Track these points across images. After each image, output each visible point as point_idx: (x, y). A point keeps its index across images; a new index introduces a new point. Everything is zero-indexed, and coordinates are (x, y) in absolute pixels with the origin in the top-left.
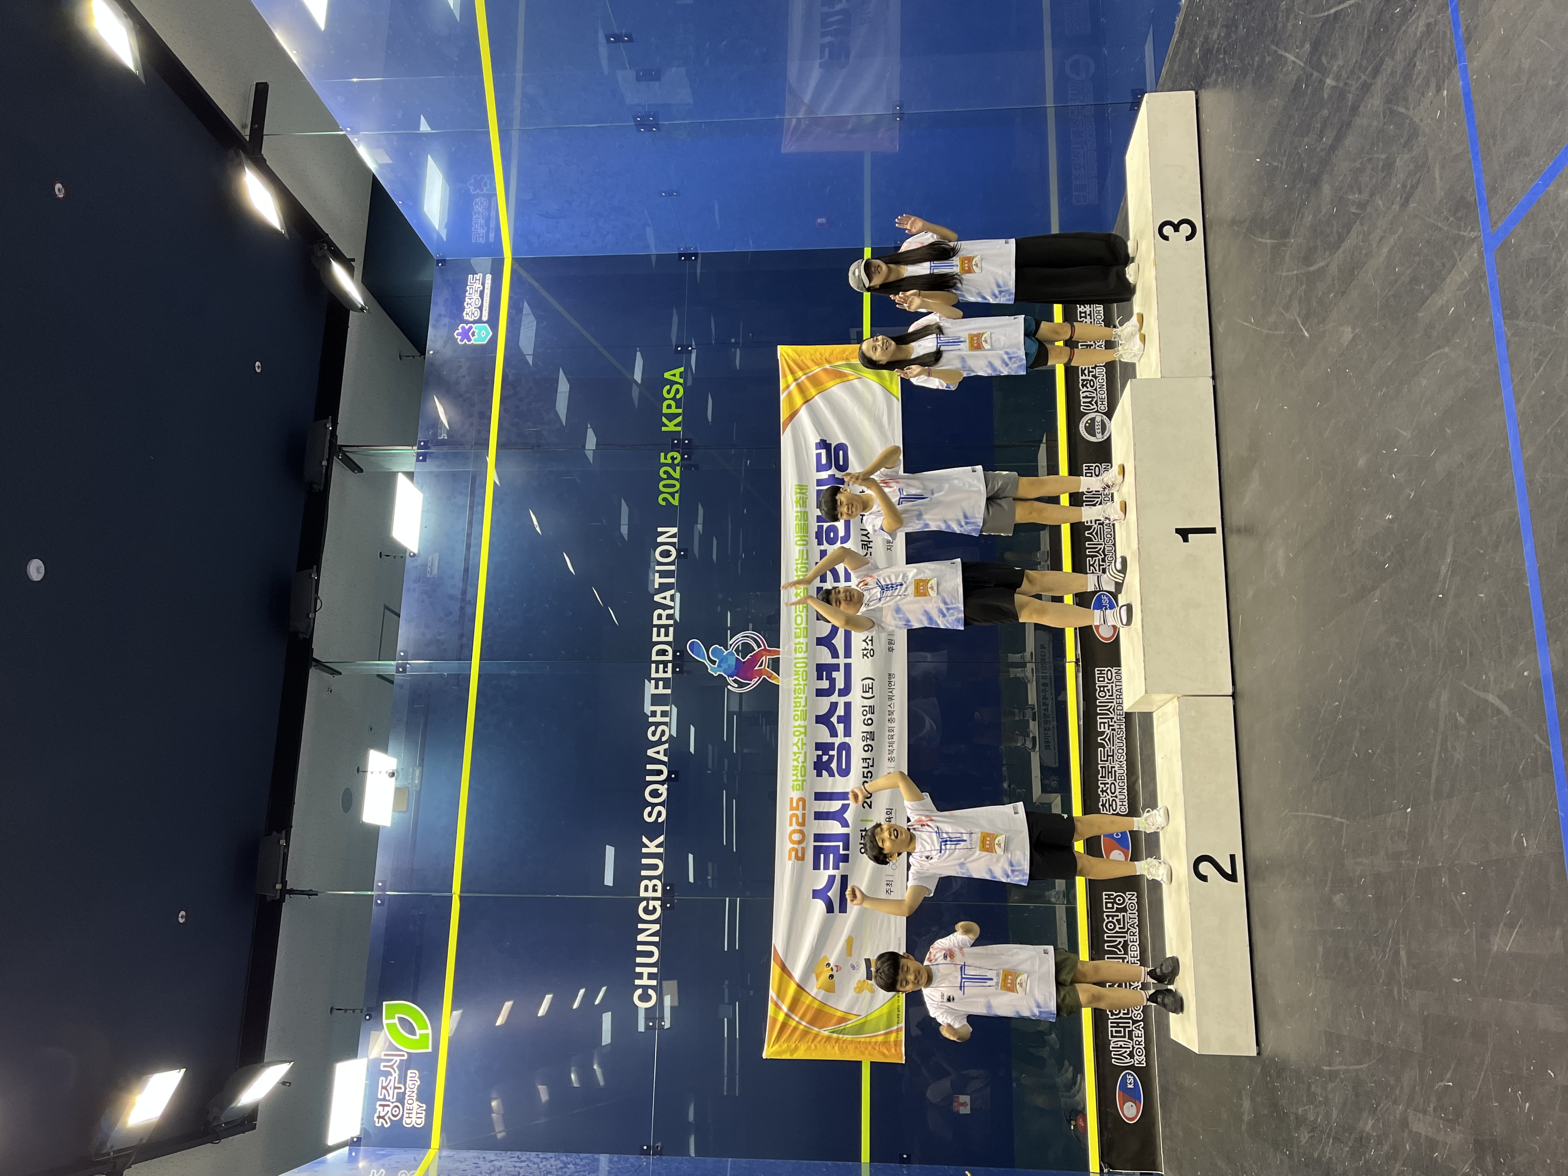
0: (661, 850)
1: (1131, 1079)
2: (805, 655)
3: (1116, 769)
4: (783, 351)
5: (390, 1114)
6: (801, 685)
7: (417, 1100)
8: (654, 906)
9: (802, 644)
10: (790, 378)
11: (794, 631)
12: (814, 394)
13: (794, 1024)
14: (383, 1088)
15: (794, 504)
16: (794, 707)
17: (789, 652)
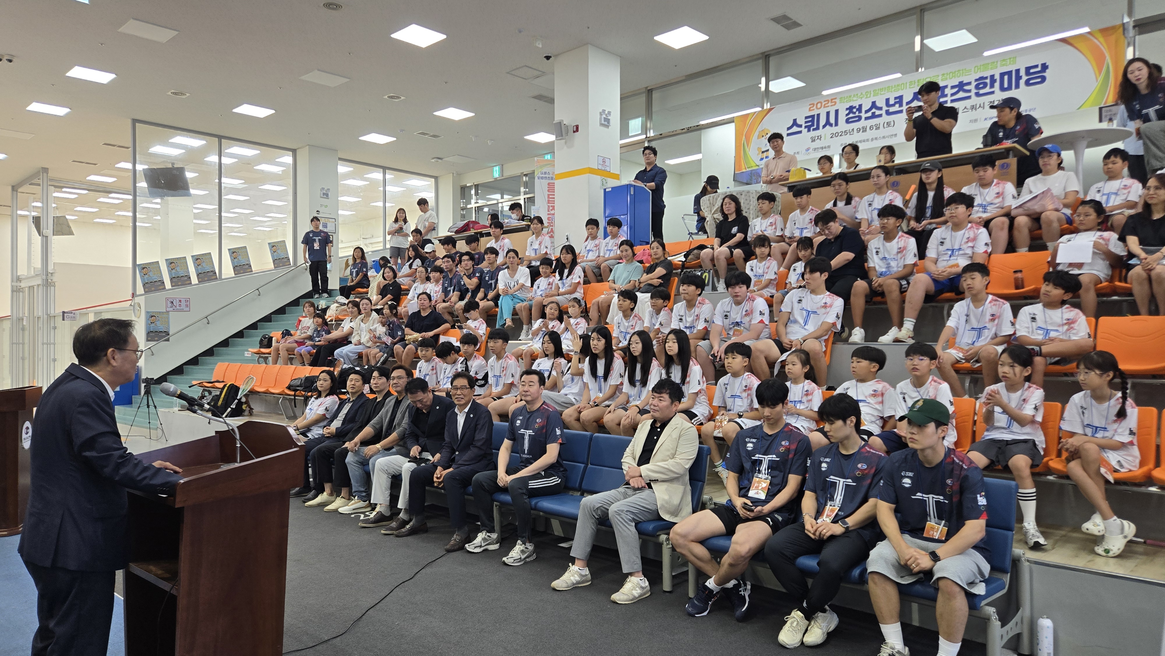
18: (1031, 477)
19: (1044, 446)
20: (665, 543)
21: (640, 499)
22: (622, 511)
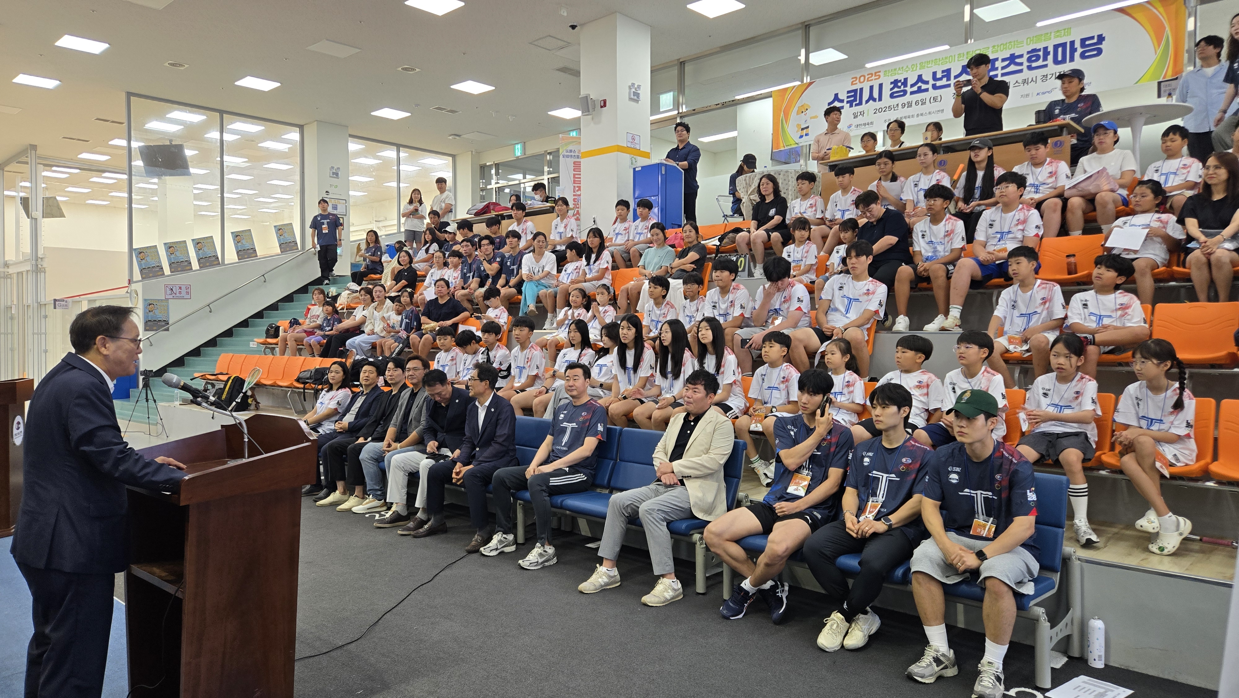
18: (1082, 471)
19: (1097, 439)
20: (698, 543)
21: (672, 497)
22: (653, 510)
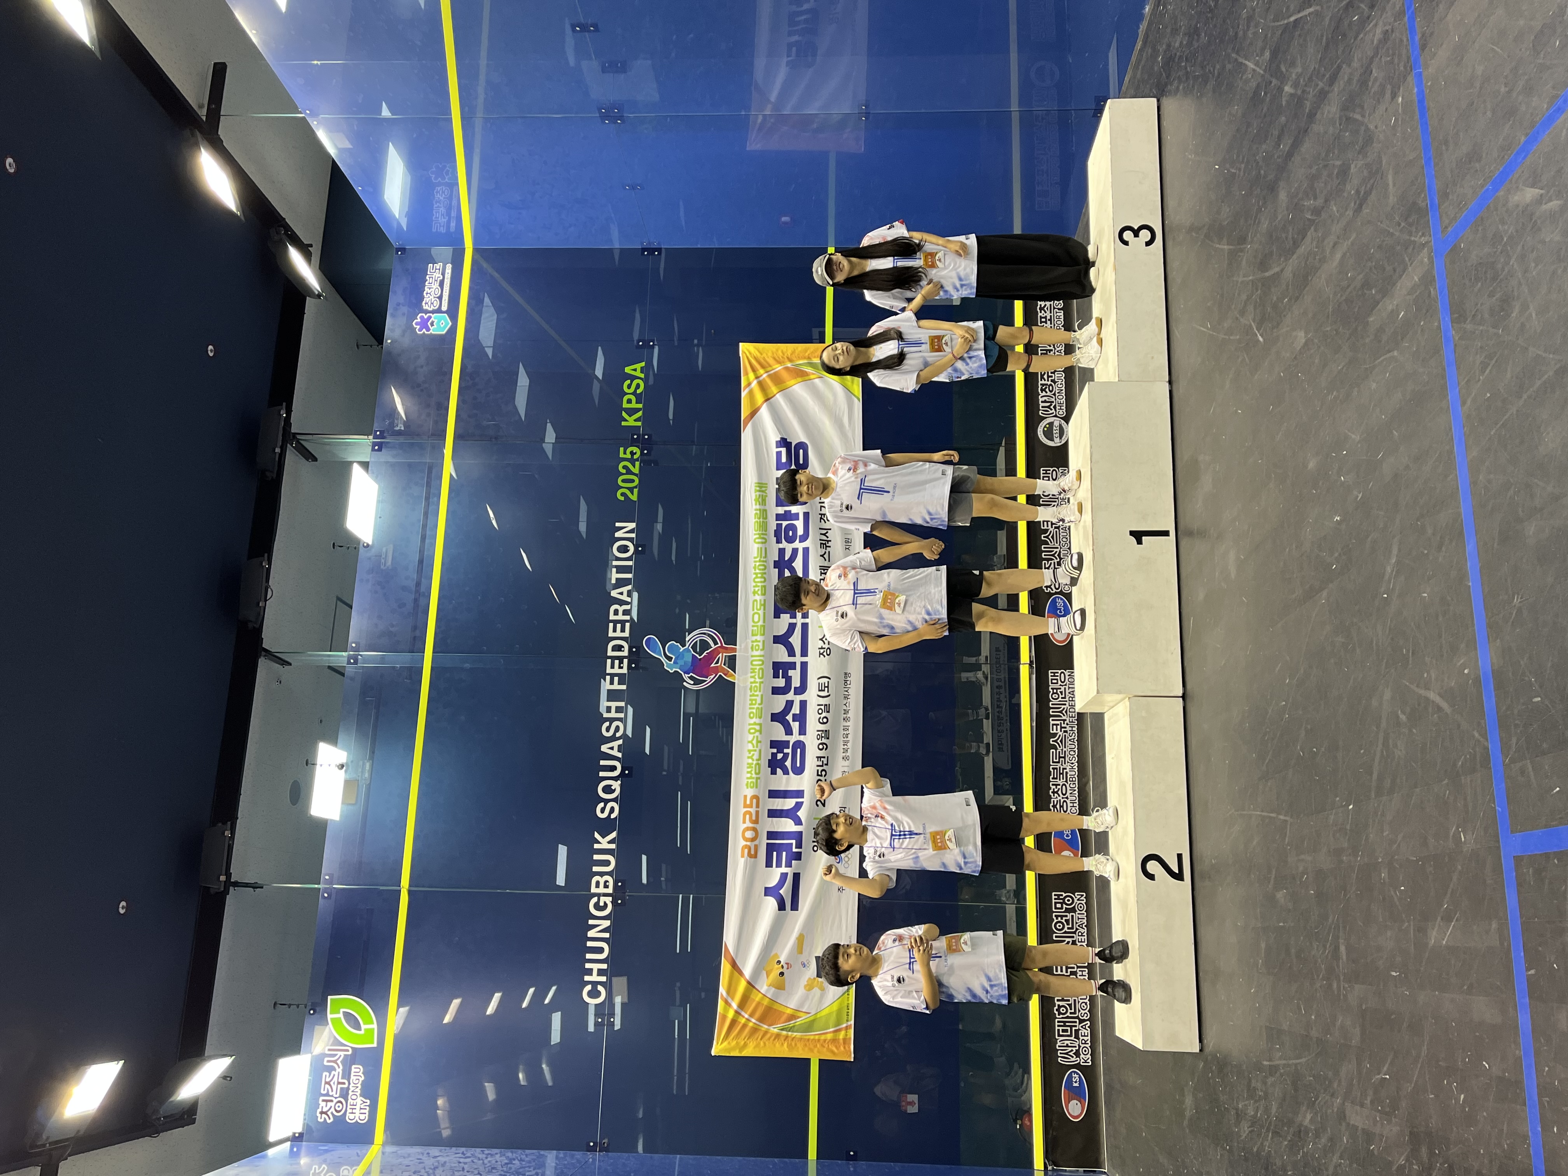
0: (613, 846)
1: (1077, 1078)
2: (762, 653)
3: (1068, 770)
4: (746, 349)
5: (333, 1110)
6: (757, 682)
7: (361, 1095)
8: (605, 903)
9: (759, 641)
10: (752, 376)
11: (751, 628)
12: (775, 392)
13: (743, 1021)
14: (326, 1083)
15: (754, 502)
16: (750, 705)
17: (746, 648)
